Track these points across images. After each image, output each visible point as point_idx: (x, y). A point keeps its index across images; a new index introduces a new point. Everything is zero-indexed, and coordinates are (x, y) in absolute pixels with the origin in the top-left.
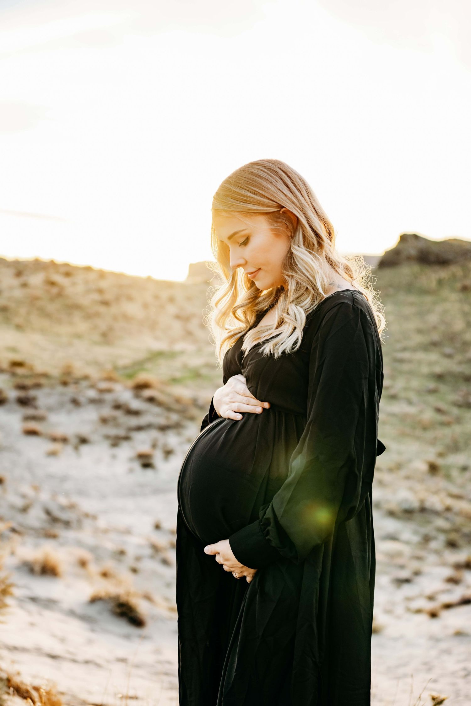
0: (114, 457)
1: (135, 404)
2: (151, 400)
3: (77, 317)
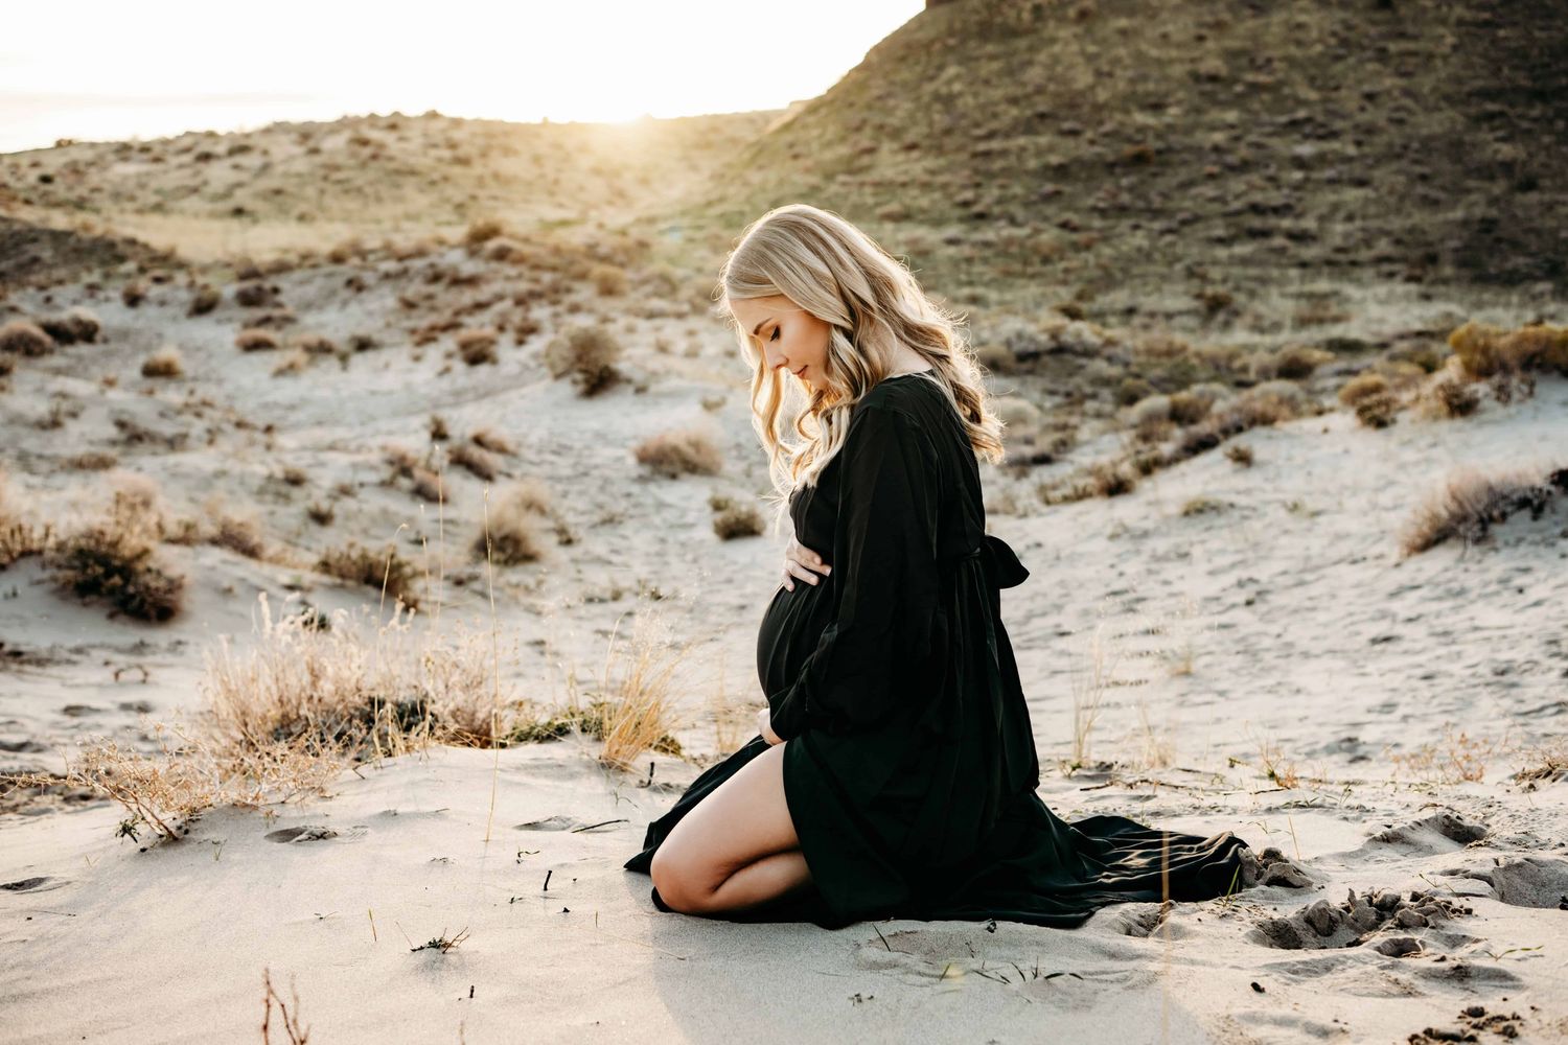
0: (417, 359)
1: (468, 268)
2: (501, 255)
3: (410, 187)
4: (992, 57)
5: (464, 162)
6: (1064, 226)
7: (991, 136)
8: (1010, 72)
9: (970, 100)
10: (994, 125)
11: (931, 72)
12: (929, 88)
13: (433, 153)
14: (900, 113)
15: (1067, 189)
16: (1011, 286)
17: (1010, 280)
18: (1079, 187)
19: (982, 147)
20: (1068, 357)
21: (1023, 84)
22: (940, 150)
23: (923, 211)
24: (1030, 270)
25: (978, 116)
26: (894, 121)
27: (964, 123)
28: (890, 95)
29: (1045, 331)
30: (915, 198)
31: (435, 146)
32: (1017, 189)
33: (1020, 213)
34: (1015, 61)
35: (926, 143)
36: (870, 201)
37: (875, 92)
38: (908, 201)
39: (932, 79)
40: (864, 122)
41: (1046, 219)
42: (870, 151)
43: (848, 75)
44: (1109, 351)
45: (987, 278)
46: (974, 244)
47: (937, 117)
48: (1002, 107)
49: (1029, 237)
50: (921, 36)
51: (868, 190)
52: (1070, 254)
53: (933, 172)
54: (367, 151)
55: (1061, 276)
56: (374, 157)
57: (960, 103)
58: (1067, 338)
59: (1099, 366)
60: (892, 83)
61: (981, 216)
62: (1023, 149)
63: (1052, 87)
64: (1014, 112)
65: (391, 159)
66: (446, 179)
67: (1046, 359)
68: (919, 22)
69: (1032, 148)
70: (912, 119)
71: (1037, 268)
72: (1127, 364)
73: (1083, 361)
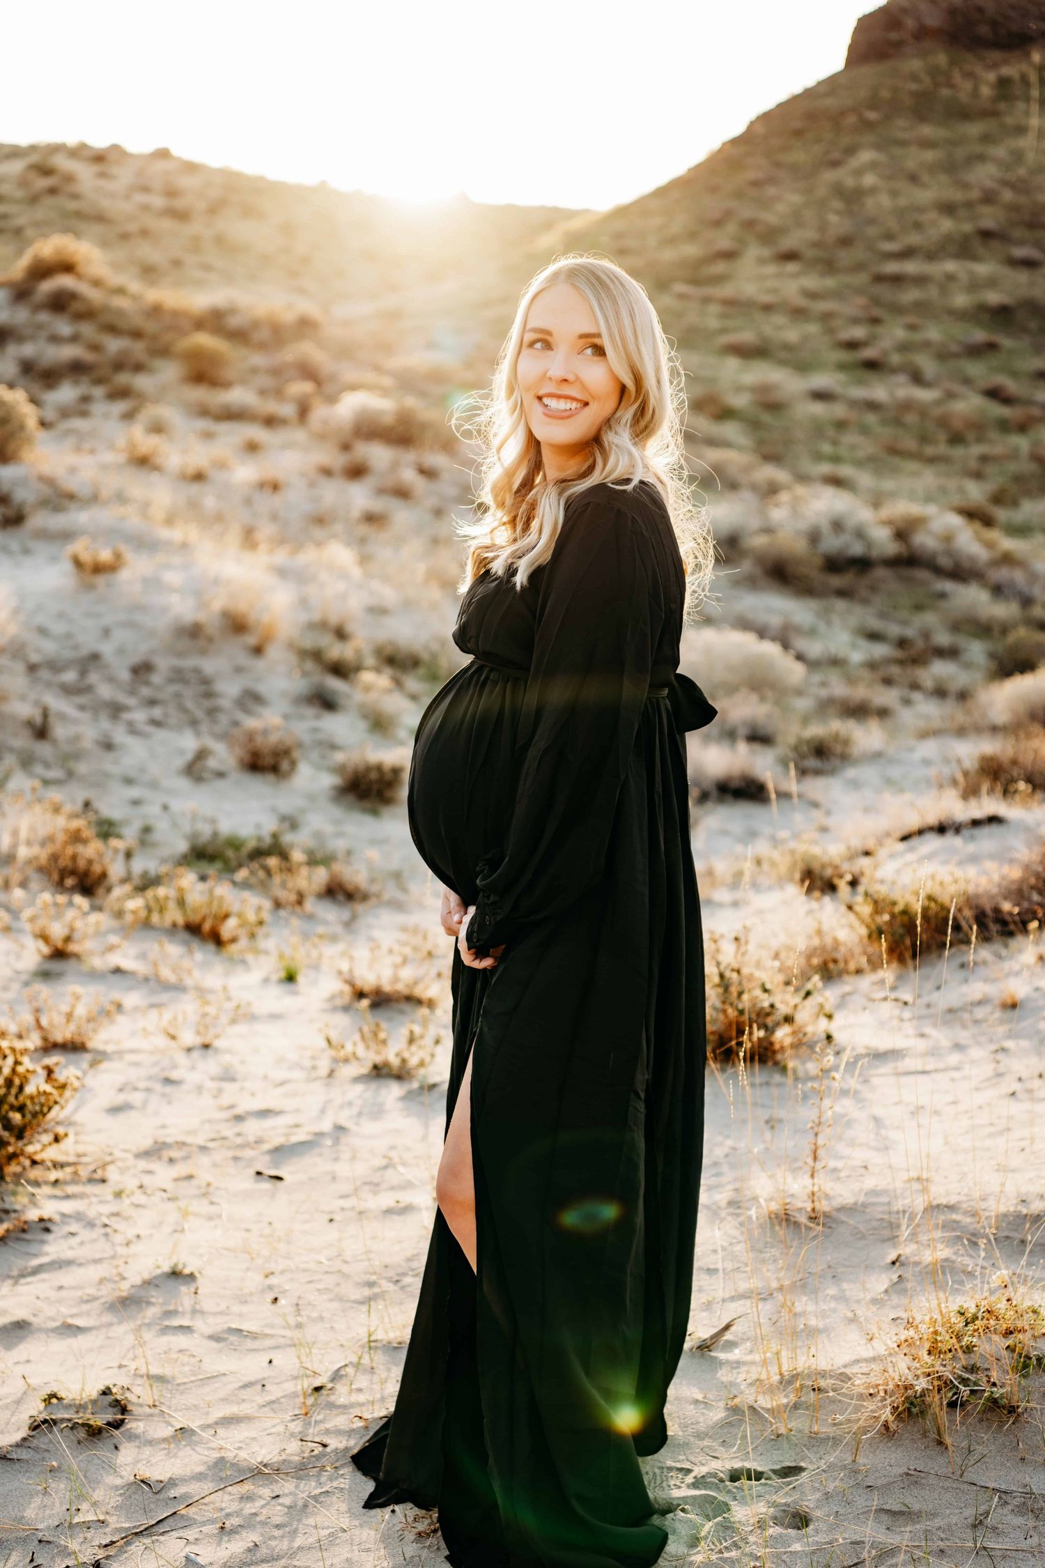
4: (926, 144)
5: (181, 216)
6: (994, 394)
7: (907, 254)
8: (951, 168)
9: (885, 201)
10: (914, 239)
11: (836, 155)
12: (830, 176)
13: (140, 198)
14: (781, 207)
15: (1006, 342)
16: (895, 471)
17: (896, 460)
18: (1024, 343)
19: (892, 267)
20: (922, 574)
21: (966, 186)
22: (829, 266)
23: (788, 347)
24: (930, 451)
25: (892, 224)
26: (771, 218)
27: (872, 231)
28: (772, 181)
29: (888, 522)
30: (779, 328)
31: (146, 189)
32: (933, 334)
33: (928, 365)
34: (960, 153)
35: (810, 253)
36: (713, 323)
37: (751, 175)
38: (768, 331)
39: (835, 164)
40: (728, 214)
41: (967, 381)
42: (729, 255)
43: (720, 151)
44: (1002, 574)
45: (861, 454)
46: (854, 404)
47: (833, 218)
48: (932, 215)
49: (938, 403)
50: (829, 102)
51: (714, 309)
52: (993, 435)
53: (812, 295)
54: (43, 183)
55: (973, 464)
56: (53, 191)
57: (870, 202)
58: (925, 541)
59: (973, 598)
60: (778, 165)
61: (872, 366)
62: (951, 278)
63: (1007, 195)
64: (946, 225)
65: (75, 196)
66: (144, 233)
67: (880, 573)
68: (831, 85)
69: (963, 277)
70: (797, 218)
71: (941, 448)
72: (1027, 602)
73: (948, 586)
